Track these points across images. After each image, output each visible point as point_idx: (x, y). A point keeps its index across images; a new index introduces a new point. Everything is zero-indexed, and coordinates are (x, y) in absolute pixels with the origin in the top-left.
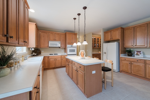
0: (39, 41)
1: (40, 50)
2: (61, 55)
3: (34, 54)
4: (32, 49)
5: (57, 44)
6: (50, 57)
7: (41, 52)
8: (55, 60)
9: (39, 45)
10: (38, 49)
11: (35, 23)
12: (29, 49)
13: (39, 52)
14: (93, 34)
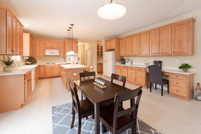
0: (34, 49)
1: (35, 59)
2: (59, 64)
3: (28, 62)
4: (26, 58)
5: (54, 53)
6: (46, 66)
7: (36, 61)
8: (53, 69)
9: (34, 53)
10: (33, 58)
11: (29, 34)
12: (23, 57)
13: (34, 61)
14: (98, 41)
